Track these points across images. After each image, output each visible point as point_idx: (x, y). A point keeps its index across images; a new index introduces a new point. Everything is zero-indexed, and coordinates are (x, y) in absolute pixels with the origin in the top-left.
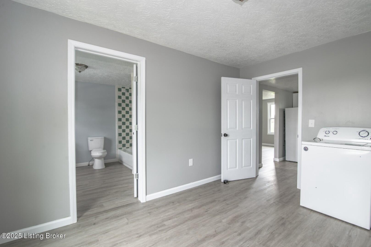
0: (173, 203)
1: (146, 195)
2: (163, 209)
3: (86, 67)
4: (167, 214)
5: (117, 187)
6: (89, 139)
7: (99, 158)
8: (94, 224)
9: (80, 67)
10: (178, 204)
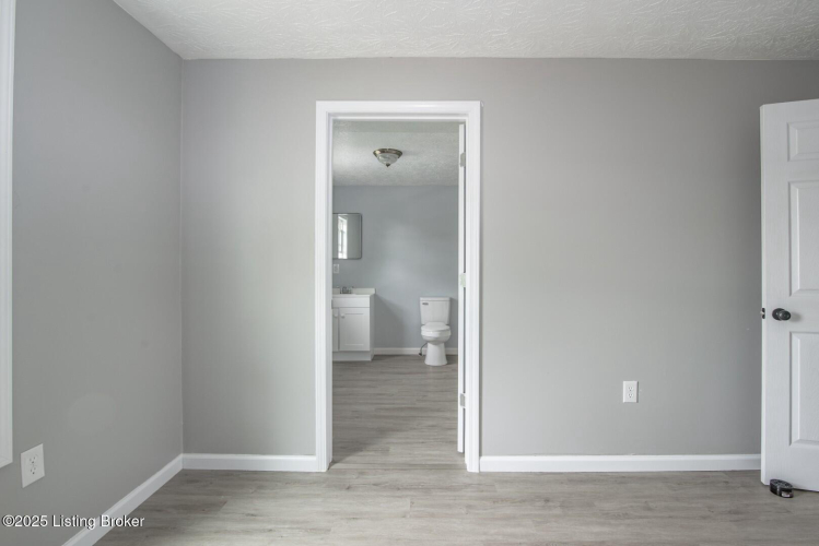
0: (547, 500)
1: (480, 455)
2: (509, 510)
3: (399, 154)
4: (509, 530)
5: (440, 414)
6: (423, 300)
7: (436, 342)
8: (348, 488)
9: (387, 155)
10: (558, 511)
